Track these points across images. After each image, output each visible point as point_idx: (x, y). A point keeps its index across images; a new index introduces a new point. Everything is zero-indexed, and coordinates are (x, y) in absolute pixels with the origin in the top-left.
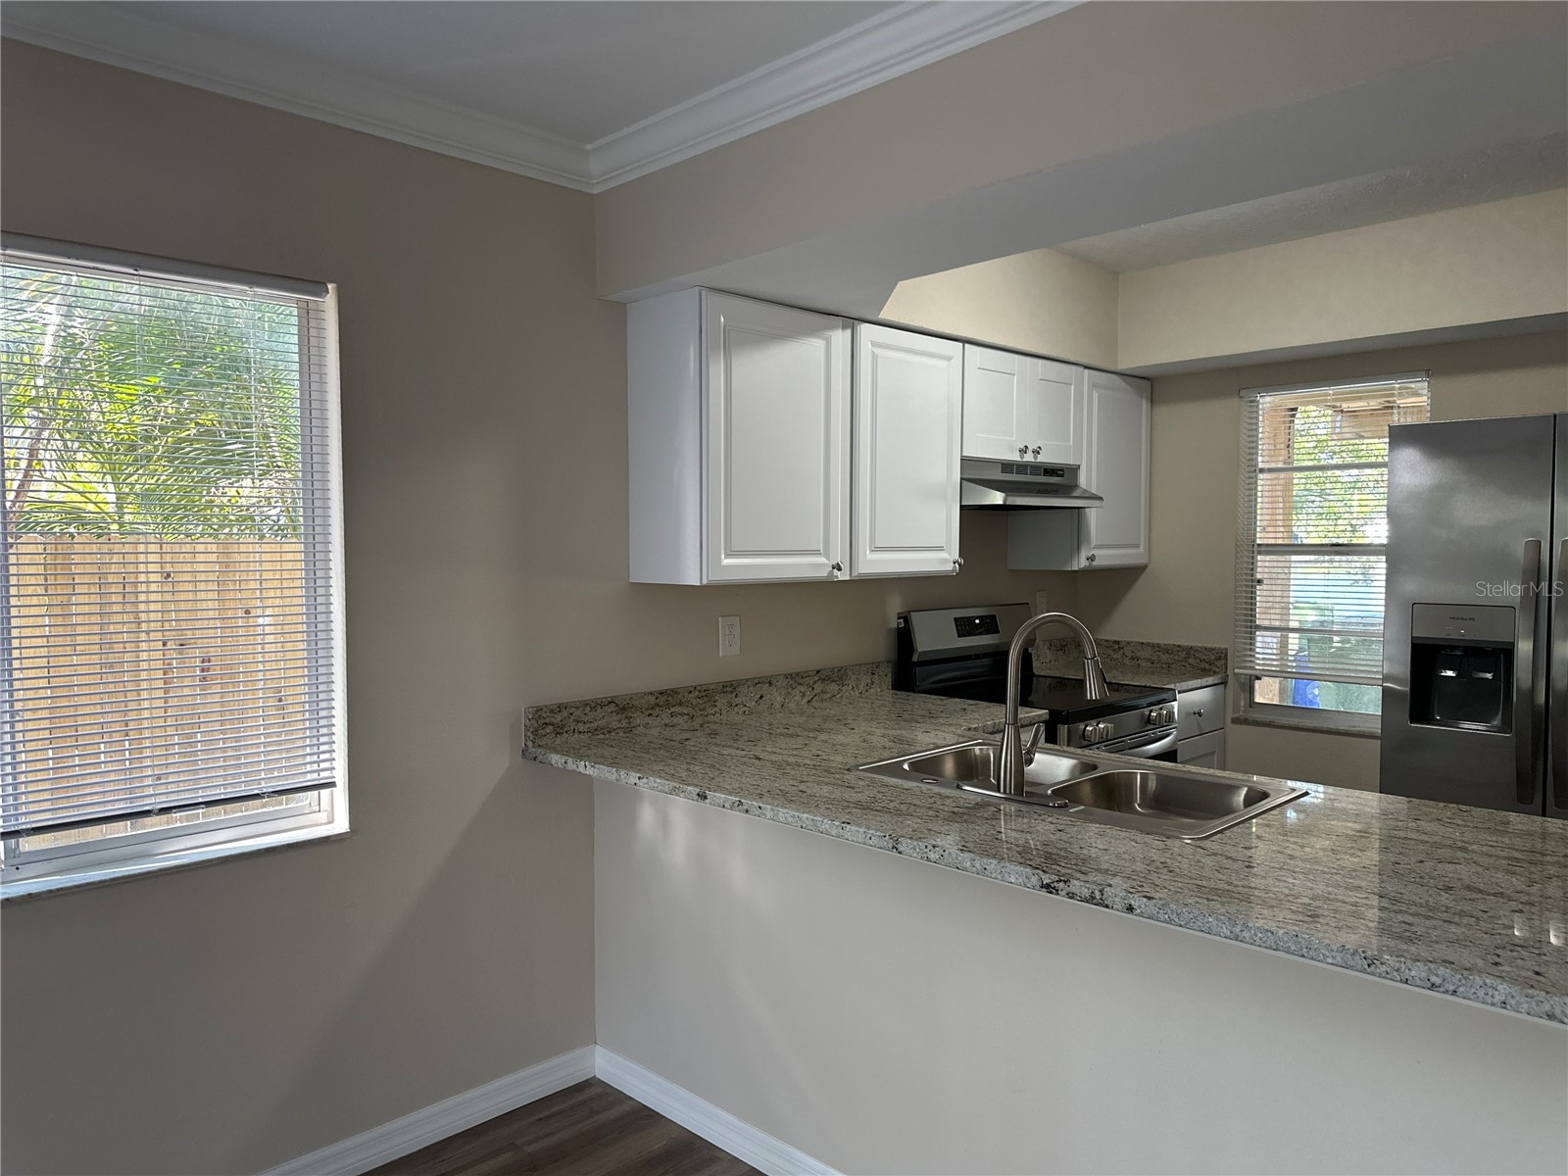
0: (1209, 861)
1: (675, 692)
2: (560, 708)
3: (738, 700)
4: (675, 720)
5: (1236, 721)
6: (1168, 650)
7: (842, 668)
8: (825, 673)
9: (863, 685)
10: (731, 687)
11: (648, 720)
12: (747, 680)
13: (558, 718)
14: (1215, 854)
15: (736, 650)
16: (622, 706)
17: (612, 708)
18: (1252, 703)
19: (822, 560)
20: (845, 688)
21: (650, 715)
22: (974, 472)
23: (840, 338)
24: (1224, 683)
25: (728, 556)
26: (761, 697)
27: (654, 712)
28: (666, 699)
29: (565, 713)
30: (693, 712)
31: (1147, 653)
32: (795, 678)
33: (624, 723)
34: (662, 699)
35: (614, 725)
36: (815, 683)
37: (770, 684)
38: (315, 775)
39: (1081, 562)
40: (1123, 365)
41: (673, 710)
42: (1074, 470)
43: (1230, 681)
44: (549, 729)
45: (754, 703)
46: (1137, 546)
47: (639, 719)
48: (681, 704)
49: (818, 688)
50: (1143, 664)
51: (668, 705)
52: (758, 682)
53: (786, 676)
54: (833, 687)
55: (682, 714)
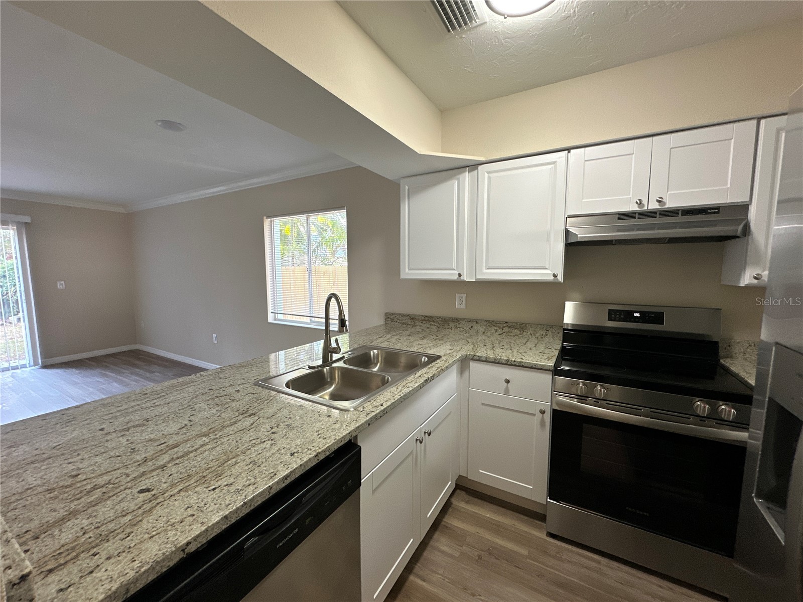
1: (431, 317)
2: (392, 314)
3: (459, 326)
4: (432, 327)
7: (523, 323)
8: (511, 324)
9: (538, 334)
10: (457, 320)
11: (421, 324)
12: (465, 319)
13: (392, 317)
15: (463, 306)
16: (413, 318)
17: (408, 317)
20: (524, 333)
21: (422, 323)
25: (410, 269)
26: (472, 327)
27: (424, 322)
28: (428, 319)
29: (394, 316)
30: (439, 326)
32: (491, 323)
33: (413, 323)
34: (426, 319)
35: (409, 323)
36: (504, 327)
37: (477, 323)
41: (431, 323)
44: (389, 319)
45: (468, 328)
48: (434, 322)
49: (506, 329)
51: (429, 321)
52: (470, 321)
53: (486, 321)
54: (516, 331)
55: (434, 325)
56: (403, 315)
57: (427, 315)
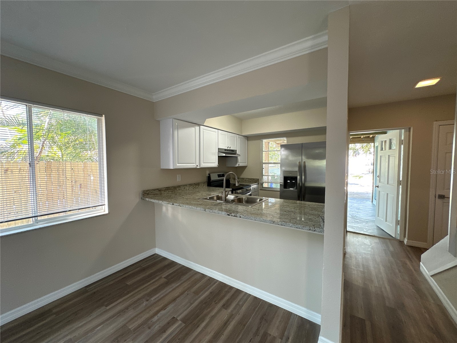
0: (252, 209)
1: (169, 187)
2: (148, 190)
3: (180, 189)
5: (260, 190)
6: (251, 179)
7: (199, 183)
8: (196, 184)
9: (202, 186)
10: (179, 186)
11: (164, 192)
12: (182, 185)
13: (148, 192)
14: (254, 208)
15: (180, 180)
16: (160, 190)
17: (158, 190)
18: (262, 187)
19: (194, 165)
20: (199, 186)
22: (220, 150)
23: (197, 128)
24: (259, 184)
25: (178, 164)
26: (185, 188)
27: (165, 191)
28: (168, 189)
29: (149, 191)
30: (172, 191)
31: (247, 180)
32: (191, 185)
33: (160, 193)
34: (167, 189)
35: (158, 193)
37: (186, 186)
38: (101, 203)
39: (237, 165)
40: (243, 135)
42: (236, 151)
43: (259, 183)
44: (146, 194)
45: (183, 189)
46: (246, 163)
47: (163, 192)
48: (170, 189)
49: (195, 186)
50: (247, 181)
51: (168, 190)
52: (184, 186)
53: (189, 184)
54: (197, 186)
55: (170, 191)
56: (154, 190)
57: (167, 187)
